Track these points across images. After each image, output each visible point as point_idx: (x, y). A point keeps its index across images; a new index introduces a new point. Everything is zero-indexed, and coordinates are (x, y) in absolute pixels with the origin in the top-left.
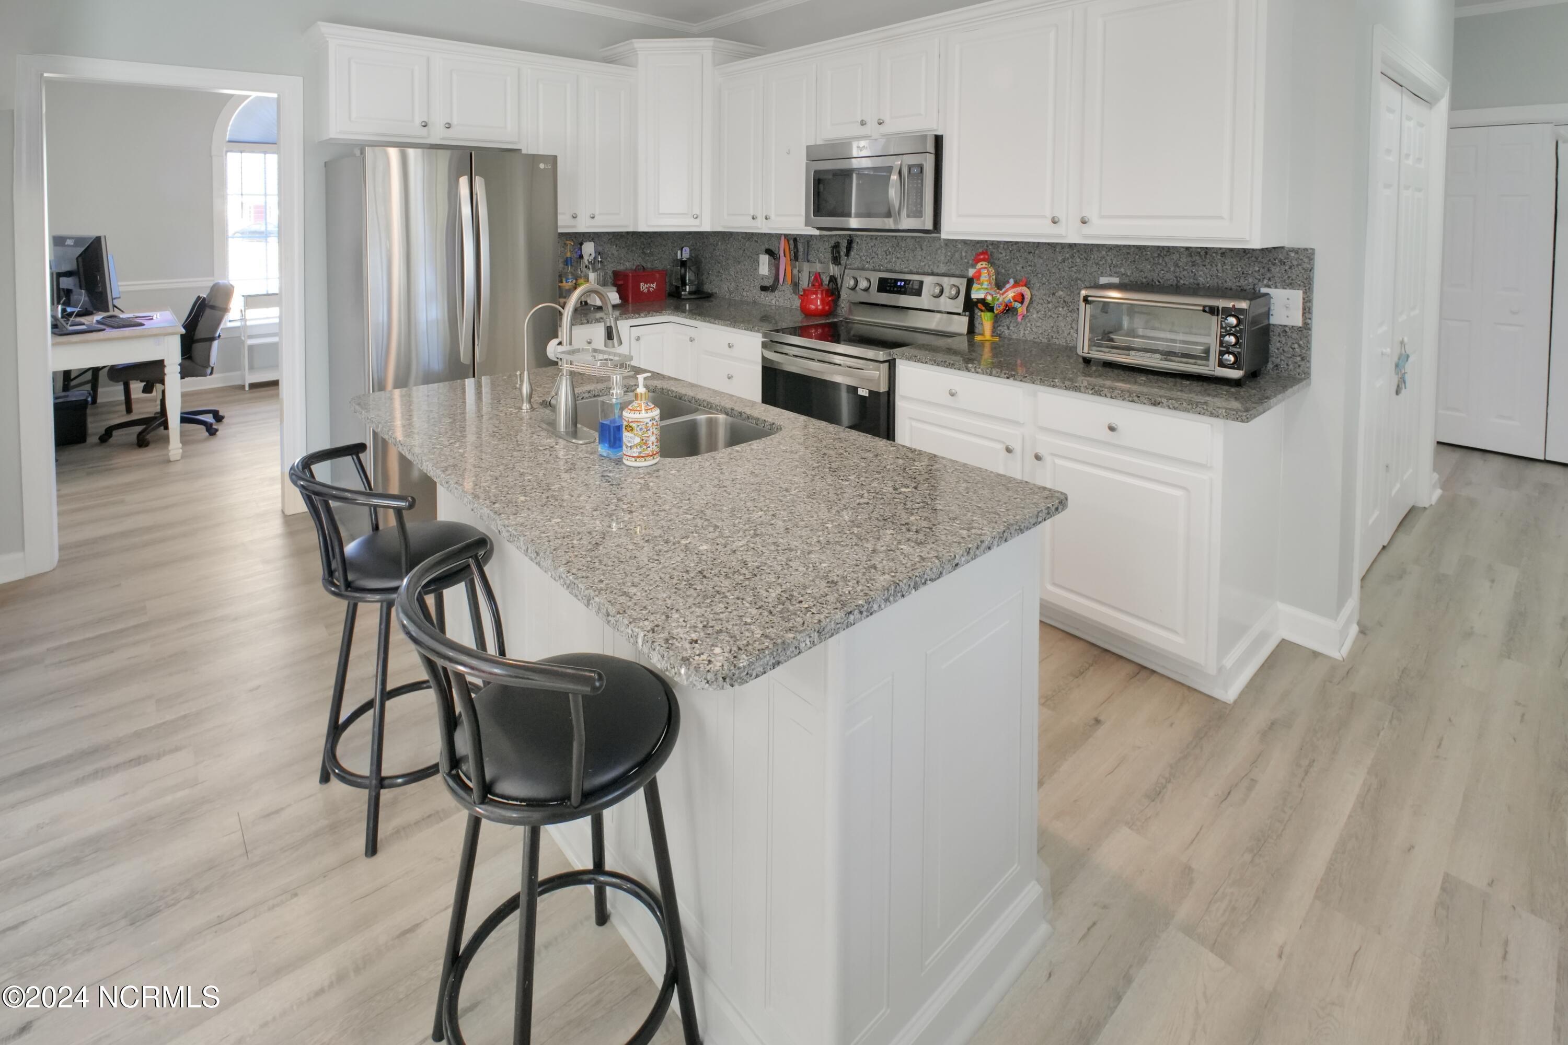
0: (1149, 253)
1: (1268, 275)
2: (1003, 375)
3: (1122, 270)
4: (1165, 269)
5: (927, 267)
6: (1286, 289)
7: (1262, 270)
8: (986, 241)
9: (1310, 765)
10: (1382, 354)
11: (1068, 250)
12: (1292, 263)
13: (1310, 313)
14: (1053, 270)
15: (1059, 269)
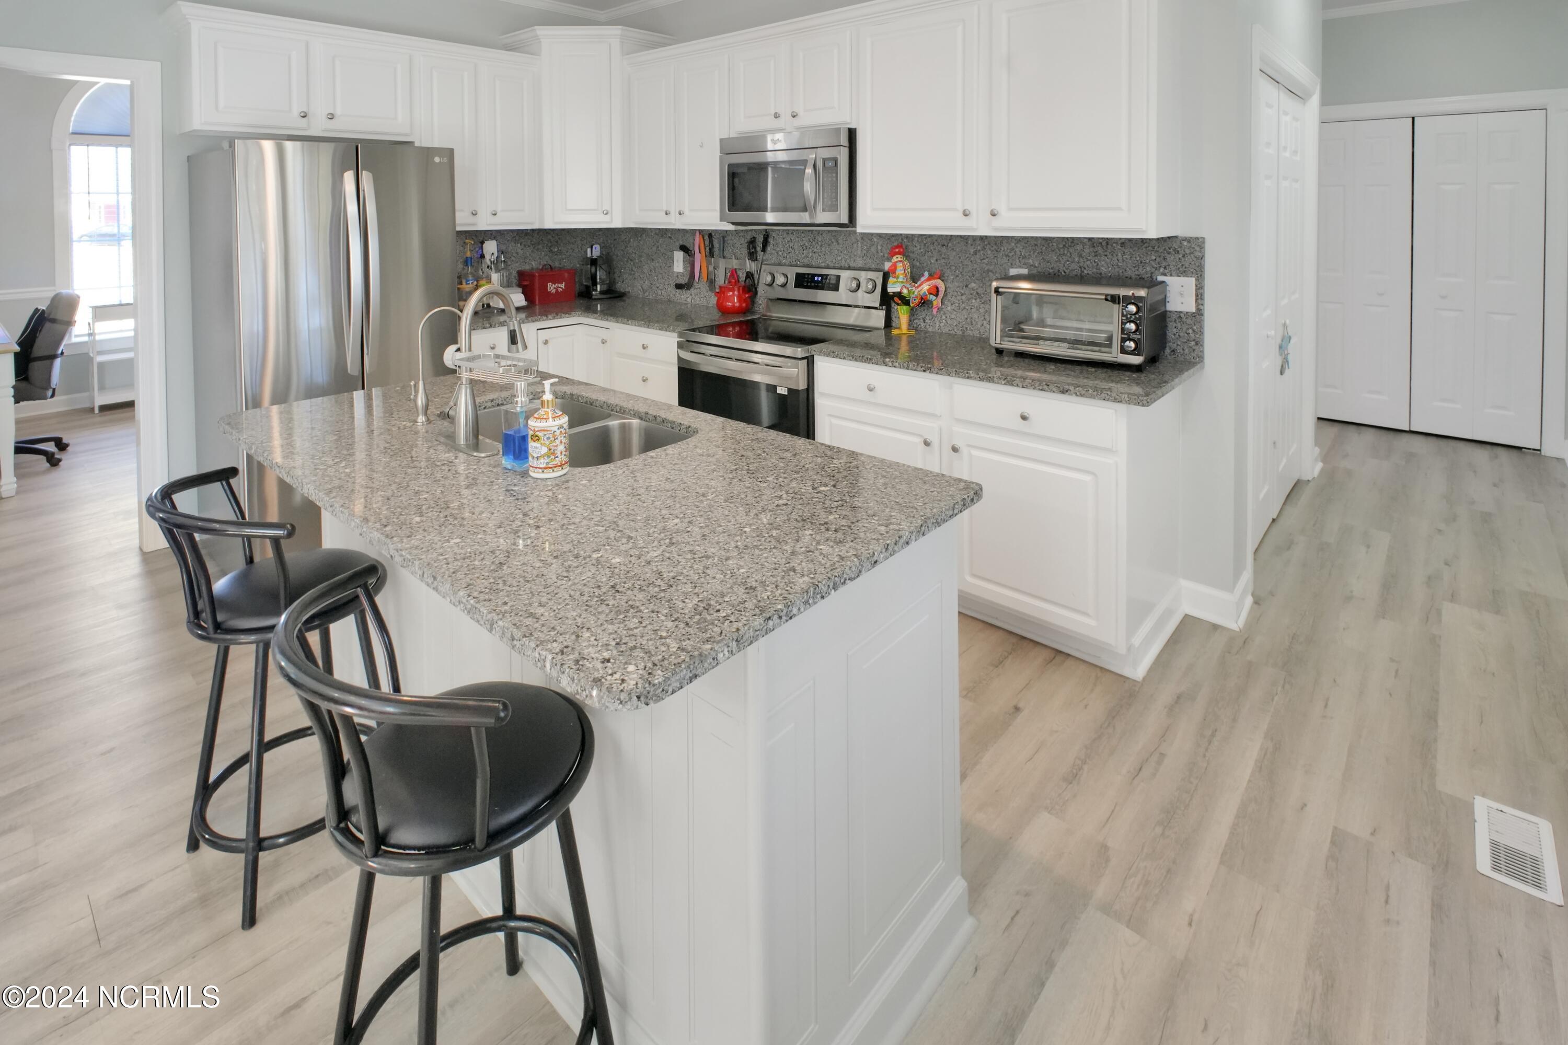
0: (1055, 244)
1: (1164, 264)
2: (919, 368)
3: (1031, 261)
4: (1070, 260)
5: (843, 261)
6: (1180, 276)
7: (1158, 259)
8: (901, 234)
9: (1213, 735)
10: (1268, 337)
11: (979, 242)
12: (1184, 251)
13: (1202, 299)
14: (966, 262)
15: (971, 261)
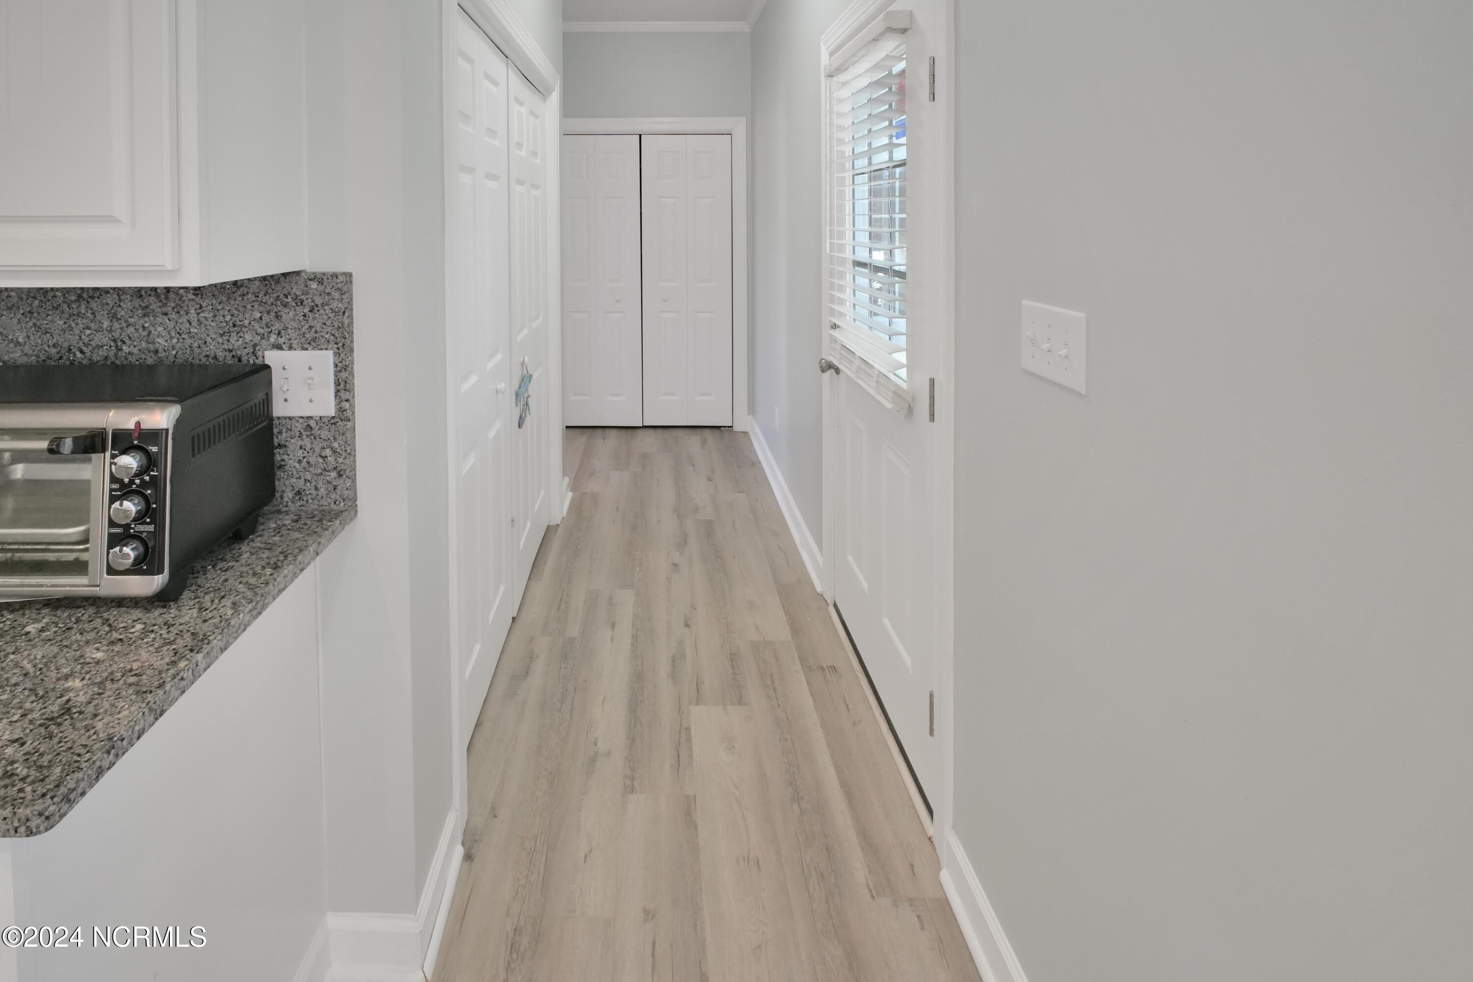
1: (277, 326)
4: (92, 325)
6: (301, 349)
7: (266, 318)
12: (313, 301)
13: (348, 390)
